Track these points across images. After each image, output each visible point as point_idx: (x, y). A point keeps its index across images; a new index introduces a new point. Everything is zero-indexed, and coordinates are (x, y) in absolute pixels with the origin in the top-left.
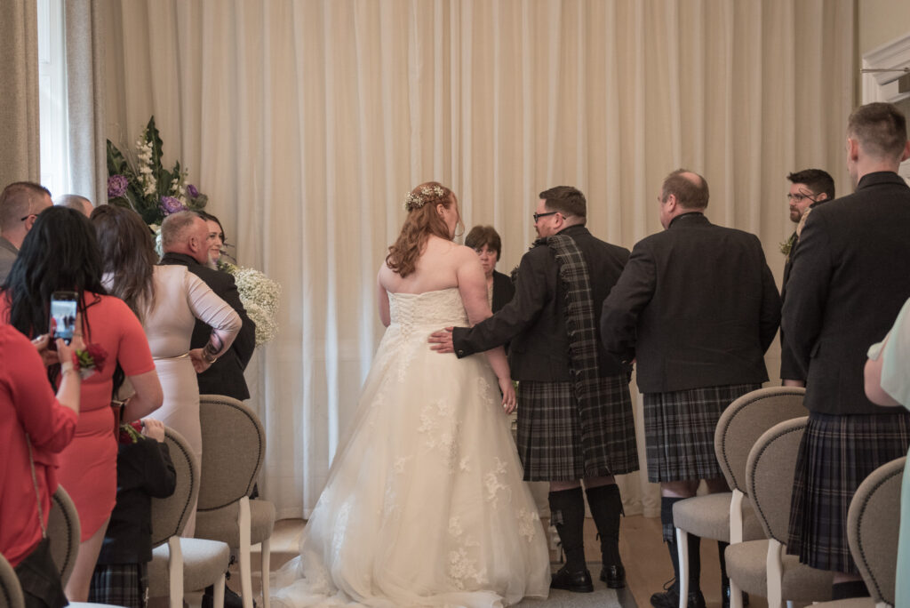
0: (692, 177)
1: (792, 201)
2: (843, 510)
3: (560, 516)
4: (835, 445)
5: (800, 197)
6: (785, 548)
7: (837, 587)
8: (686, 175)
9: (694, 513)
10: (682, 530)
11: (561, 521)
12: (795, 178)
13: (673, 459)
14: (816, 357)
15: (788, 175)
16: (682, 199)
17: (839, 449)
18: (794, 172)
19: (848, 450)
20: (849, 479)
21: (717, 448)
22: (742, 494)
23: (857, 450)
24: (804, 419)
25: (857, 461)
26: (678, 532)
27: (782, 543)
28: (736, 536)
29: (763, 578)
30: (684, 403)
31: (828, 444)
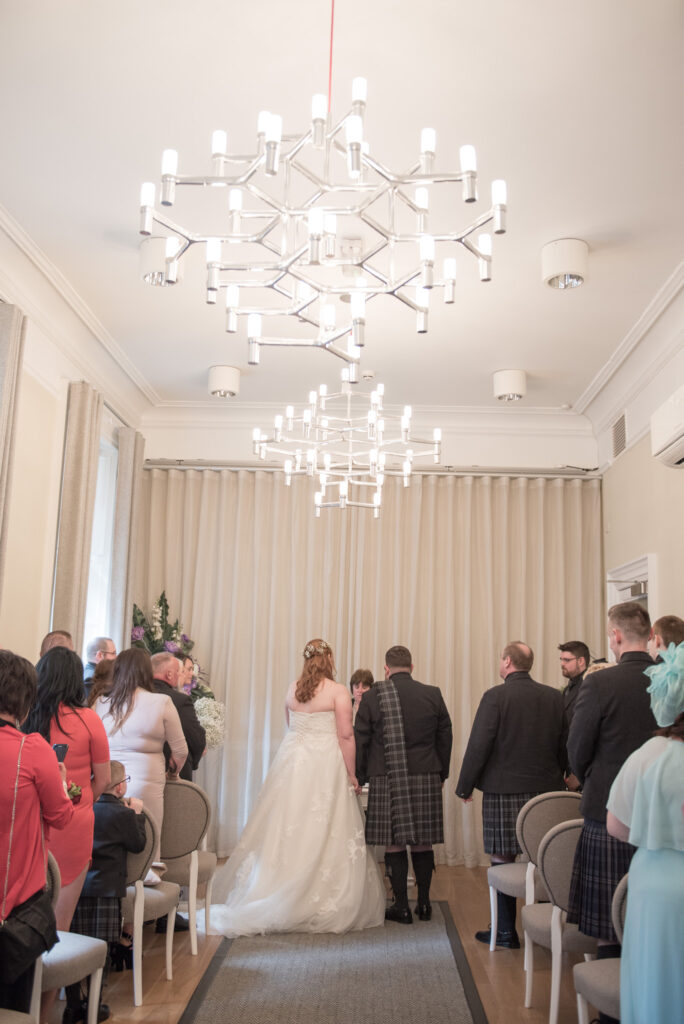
0: (524, 649)
1: (562, 663)
2: (609, 894)
3: (390, 870)
4: (603, 846)
5: (567, 660)
6: (565, 914)
7: (602, 948)
8: (521, 647)
9: (502, 876)
10: (494, 887)
11: (391, 874)
12: (563, 648)
13: (507, 839)
14: (588, 775)
15: (558, 646)
16: (515, 661)
17: (606, 849)
18: (563, 643)
19: (613, 850)
20: (613, 871)
21: (518, 832)
22: (534, 866)
23: (619, 850)
24: (581, 821)
25: (619, 857)
26: (491, 888)
27: (563, 909)
28: (530, 898)
29: (548, 934)
30: (516, 800)
31: (598, 845)
